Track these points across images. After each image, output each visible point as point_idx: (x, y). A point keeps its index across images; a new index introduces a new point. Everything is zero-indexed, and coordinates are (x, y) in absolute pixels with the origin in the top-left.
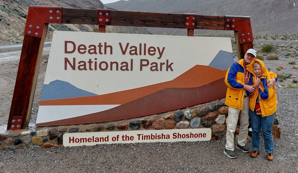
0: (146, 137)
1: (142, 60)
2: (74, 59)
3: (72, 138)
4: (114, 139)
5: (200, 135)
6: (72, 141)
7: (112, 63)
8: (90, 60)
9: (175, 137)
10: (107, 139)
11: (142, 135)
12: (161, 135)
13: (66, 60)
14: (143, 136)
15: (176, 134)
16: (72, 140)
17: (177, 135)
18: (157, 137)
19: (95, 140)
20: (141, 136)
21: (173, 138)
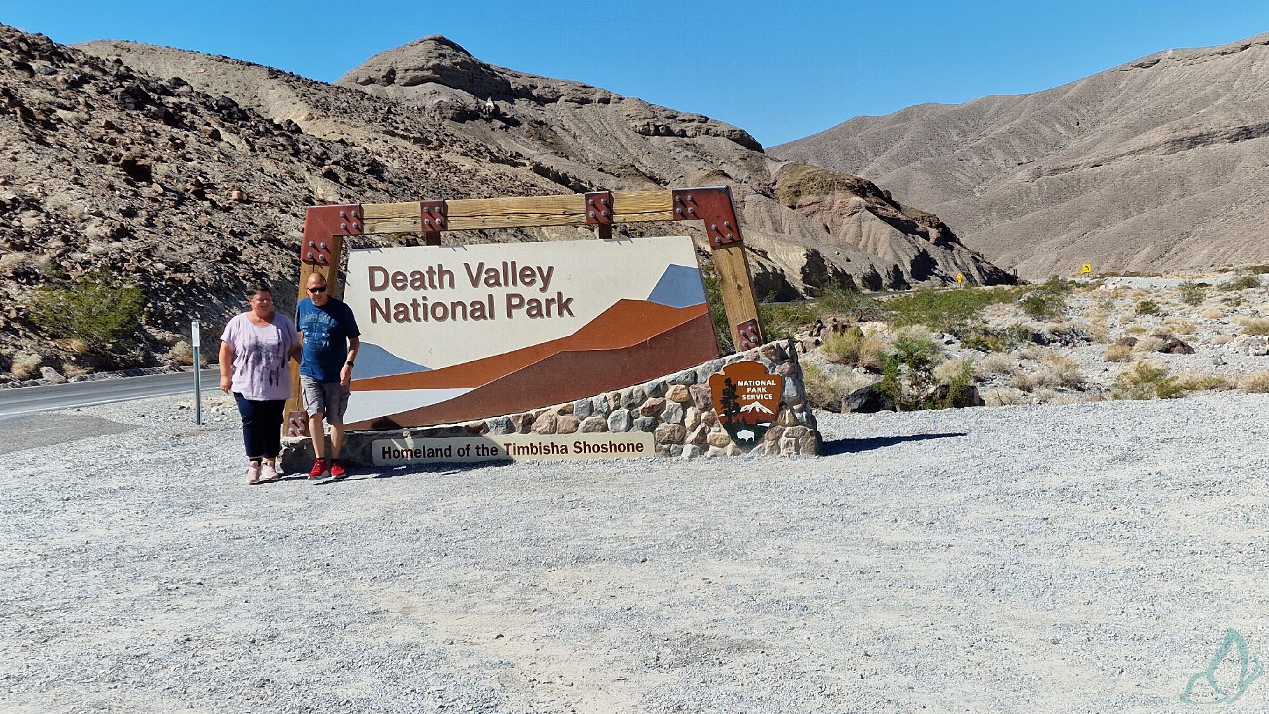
0: (521, 450)
1: (509, 297)
2: (387, 300)
3: (387, 450)
4: (461, 451)
5: (631, 446)
6: (387, 455)
7: (454, 305)
8: (415, 300)
9: (578, 450)
10: (448, 451)
11: (512, 446)
12: (550, 446)
13: (374, 304)
14: (514, 448)
15: (580, 443)
16: (387, 452)
17: (582, 446)
18: (543, 451)
19: (427, 453)
20: (511, 448)
21: (575, 451)
